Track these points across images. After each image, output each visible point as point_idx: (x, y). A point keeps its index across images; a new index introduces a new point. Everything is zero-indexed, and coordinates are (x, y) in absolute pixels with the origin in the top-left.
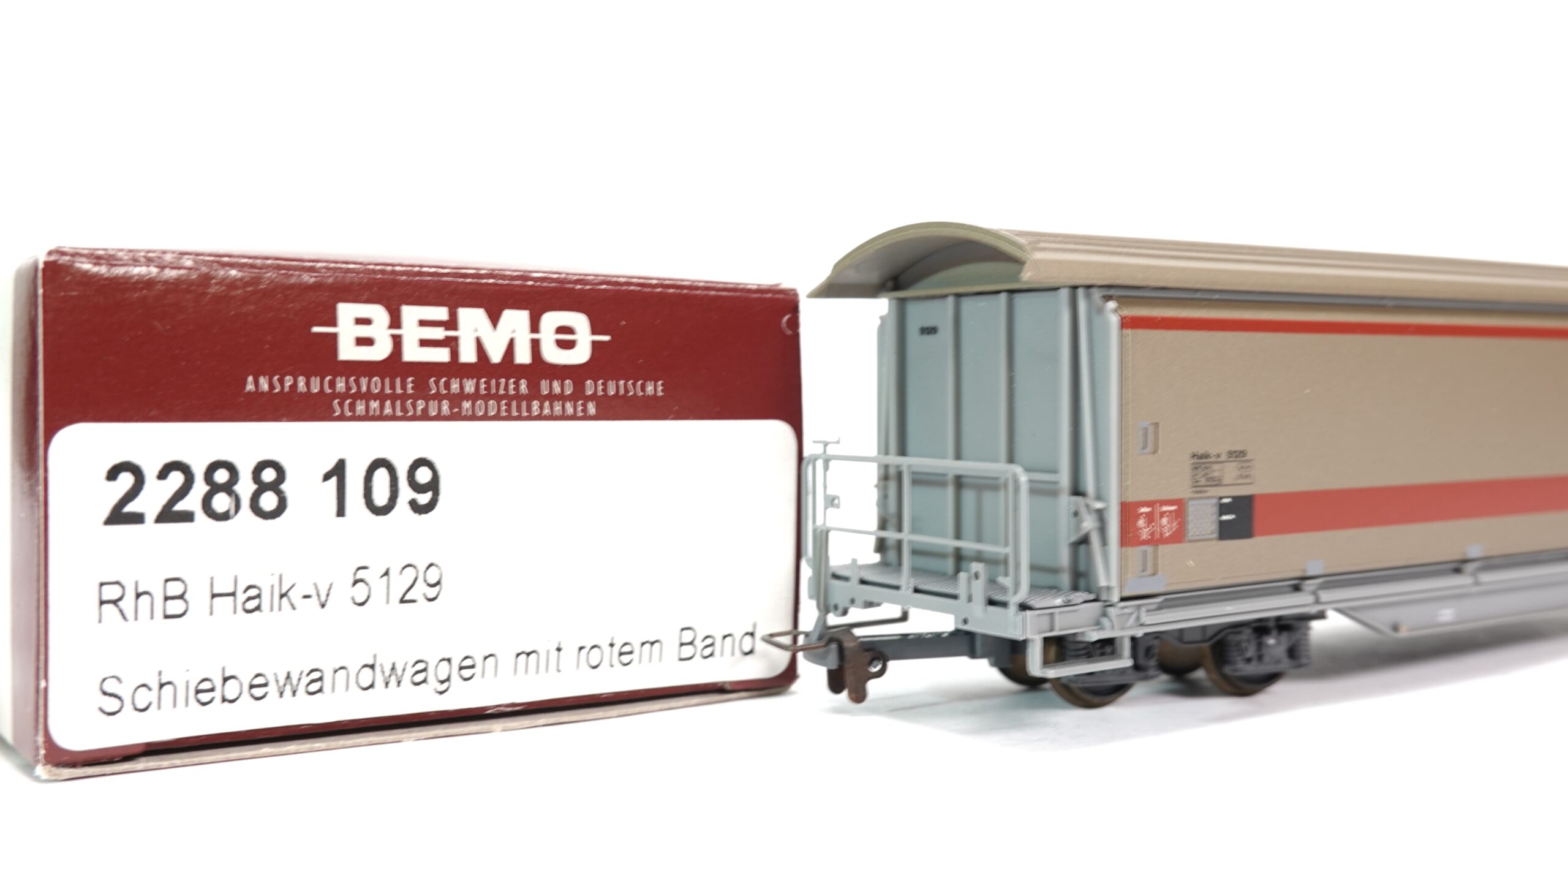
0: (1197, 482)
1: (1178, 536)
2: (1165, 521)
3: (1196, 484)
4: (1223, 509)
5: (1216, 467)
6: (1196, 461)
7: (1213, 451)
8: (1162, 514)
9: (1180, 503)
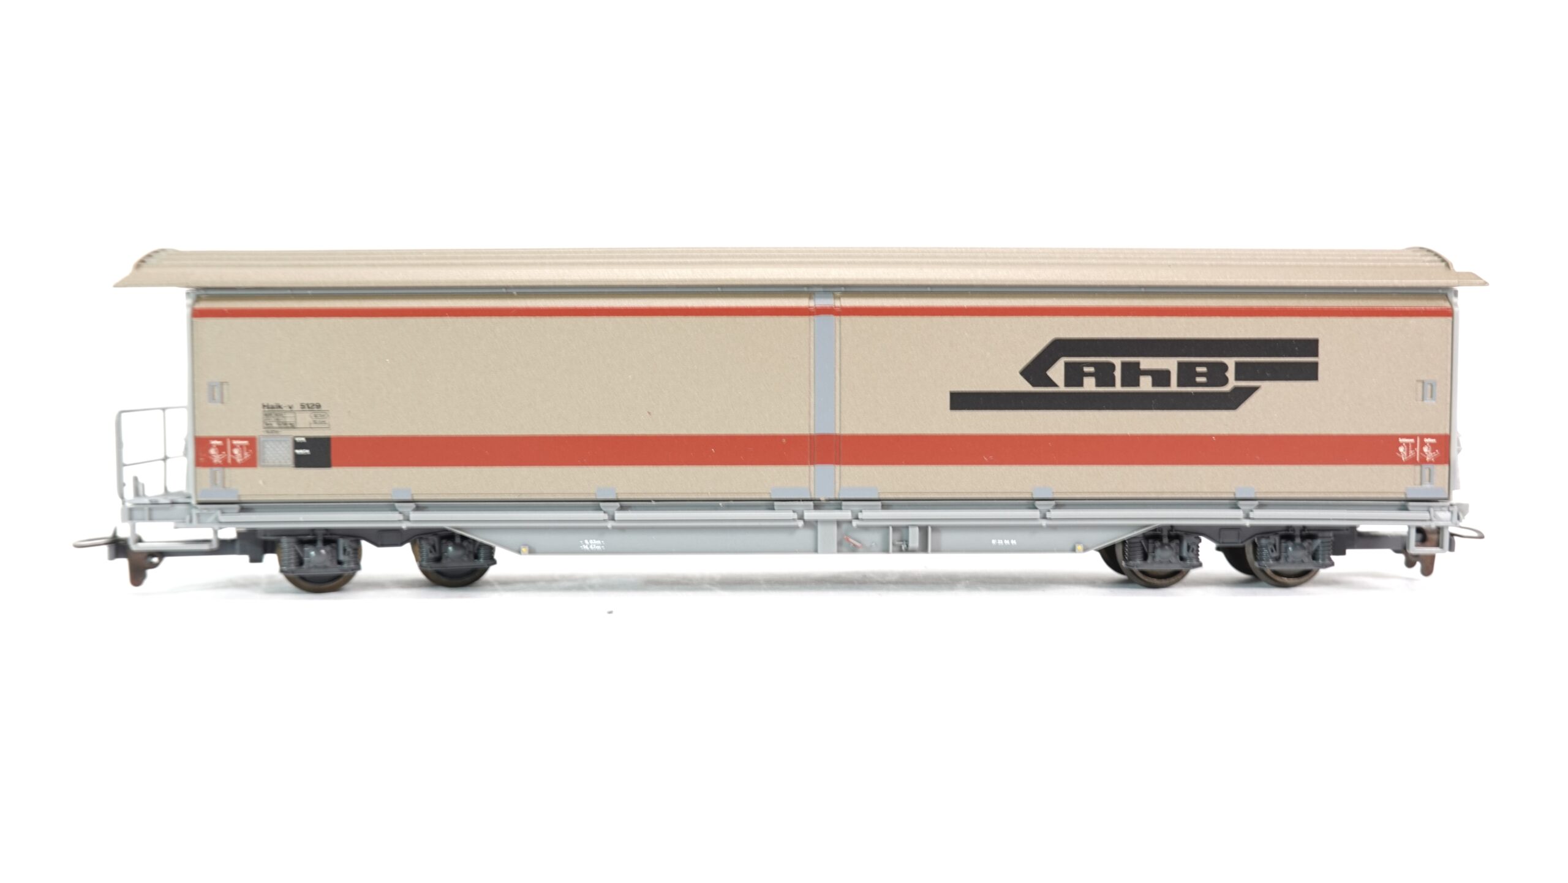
0: (267, 424)
1: (251, 462)
2: (236, 451)
3: (268, 426)
4: (298, 445)
5: (288, 415)
6: (267, 410)
7: (284, 403)
8: (233, 446)
9: (252, 441)
